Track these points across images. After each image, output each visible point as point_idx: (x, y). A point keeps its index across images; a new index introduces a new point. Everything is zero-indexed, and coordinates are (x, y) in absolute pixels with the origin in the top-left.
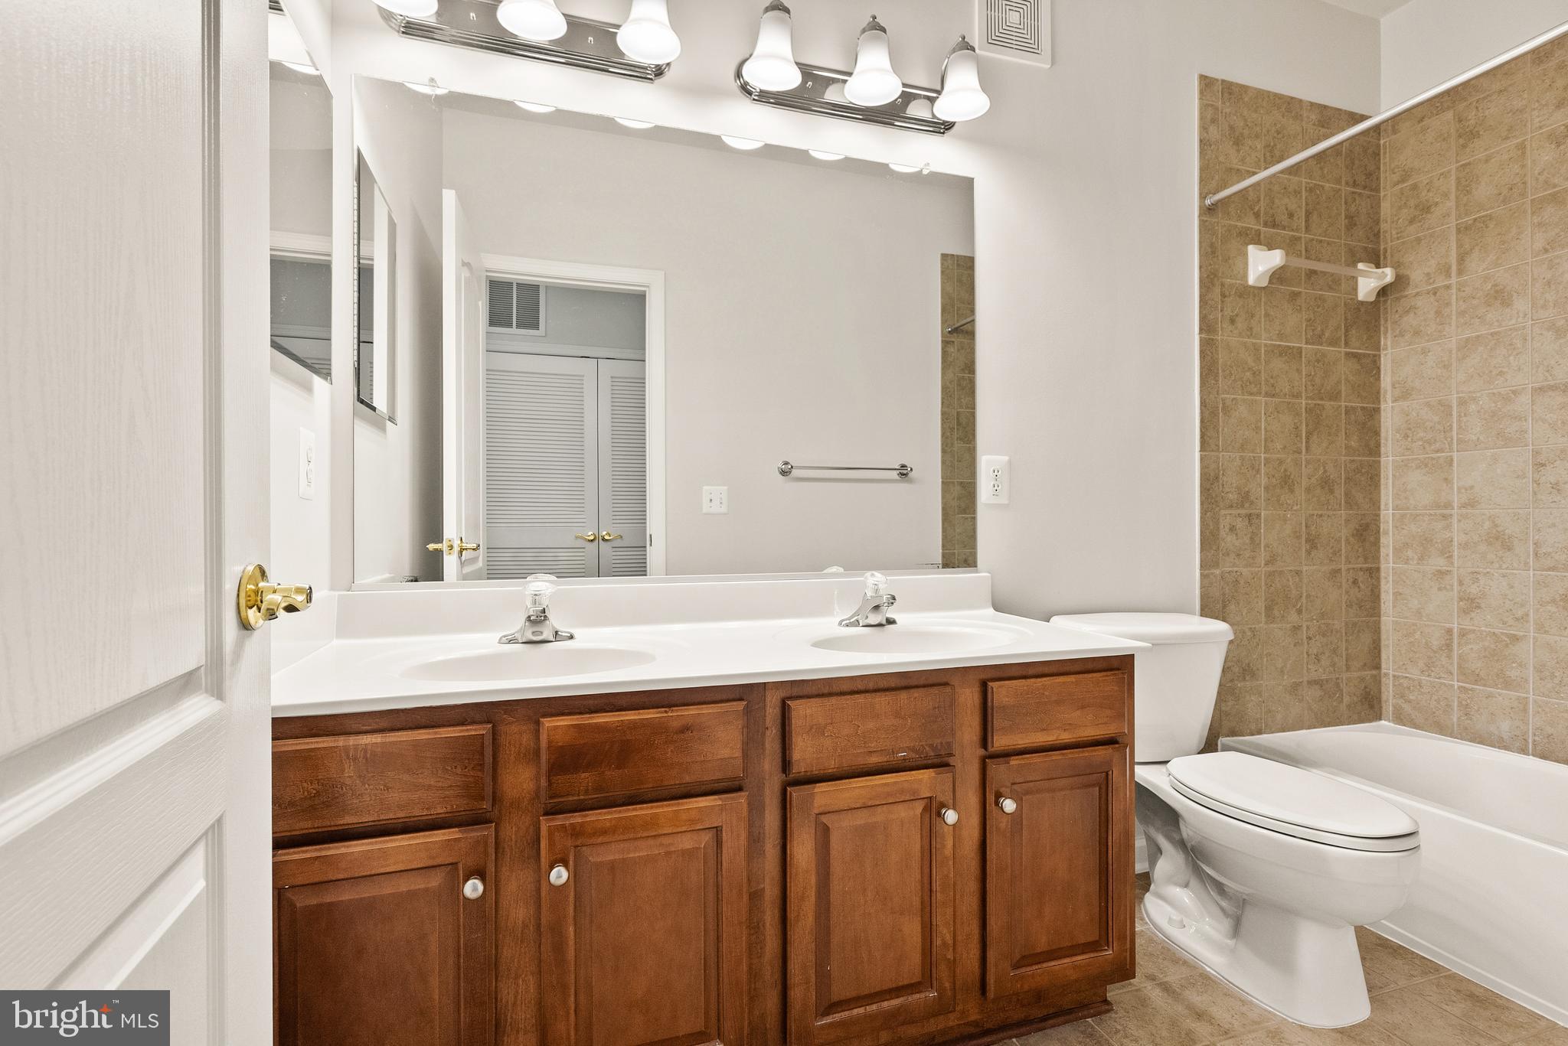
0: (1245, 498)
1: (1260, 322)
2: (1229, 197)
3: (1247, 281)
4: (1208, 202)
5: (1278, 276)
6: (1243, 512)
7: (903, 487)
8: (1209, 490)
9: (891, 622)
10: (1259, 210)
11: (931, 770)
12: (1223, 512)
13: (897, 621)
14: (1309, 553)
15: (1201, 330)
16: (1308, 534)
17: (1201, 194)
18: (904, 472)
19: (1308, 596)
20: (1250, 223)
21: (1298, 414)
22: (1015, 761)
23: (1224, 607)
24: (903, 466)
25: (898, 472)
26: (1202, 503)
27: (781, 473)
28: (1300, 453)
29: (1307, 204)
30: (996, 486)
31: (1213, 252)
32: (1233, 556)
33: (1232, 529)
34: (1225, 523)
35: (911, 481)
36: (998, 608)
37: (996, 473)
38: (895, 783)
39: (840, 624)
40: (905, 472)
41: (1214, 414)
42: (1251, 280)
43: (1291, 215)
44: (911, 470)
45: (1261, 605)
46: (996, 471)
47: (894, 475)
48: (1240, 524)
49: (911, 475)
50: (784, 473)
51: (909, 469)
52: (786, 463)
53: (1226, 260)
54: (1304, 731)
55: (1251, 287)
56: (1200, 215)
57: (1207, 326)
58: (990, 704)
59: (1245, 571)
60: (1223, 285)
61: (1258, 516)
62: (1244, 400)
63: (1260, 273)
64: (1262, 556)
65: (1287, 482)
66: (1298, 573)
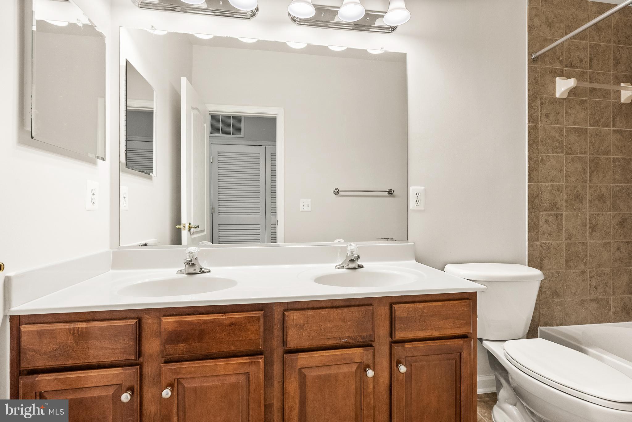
0: (554, 206)
1: (563, 116)
2: (544, 53)
3: (555, 96)
4: (533, 57)
5: (573, 92)
6: (553, 213)
7: (391, 199)
8: (533, 202)
9: (360, 267)
10: (563, 59)
11: (361, 348)
12: (541, 213)
13: (364, 267)
14: (591, 233)
15: (529, 122)
16: (591, 224)
17: (529, 53)
18: (391, 193)
19: (590, 256)
20: (557, 66)
21: (585, 163)
22: (407, 345)
23: (542, 261)
25: (388, 192)
26: (529, 209)
27: (334, 194)
28: (586, 182)
29: (590, 55)
30: (418, 201)
31: (536, 82)
32: (546, 235)
33: (547, 221)
34: (542, 218)
35: (394, 196)
36: (417, 260)
37: (418, 195)
38: (341, 354)
39: (336, 267)
41: (536, 163)
42: (558, 95)
43: (581, 61)
45: (563, 260)
46: (418, 194)
47: (386, 194)
48: (551, 219)
49: (394, 193)
50: (336, 193)
52: (337, 189)
53: (543, 85)
54: (588, 325)
55: (558, 98)
56: (529, 64)
57: (532, 119)
58: (393, 316)
59: (554, 243)
60: (541, 98)
61: (562, 215)
62: (553, 156)
63: (562, 91)
64: (564, 235)
65: (578, 197)
66: (585, 244)
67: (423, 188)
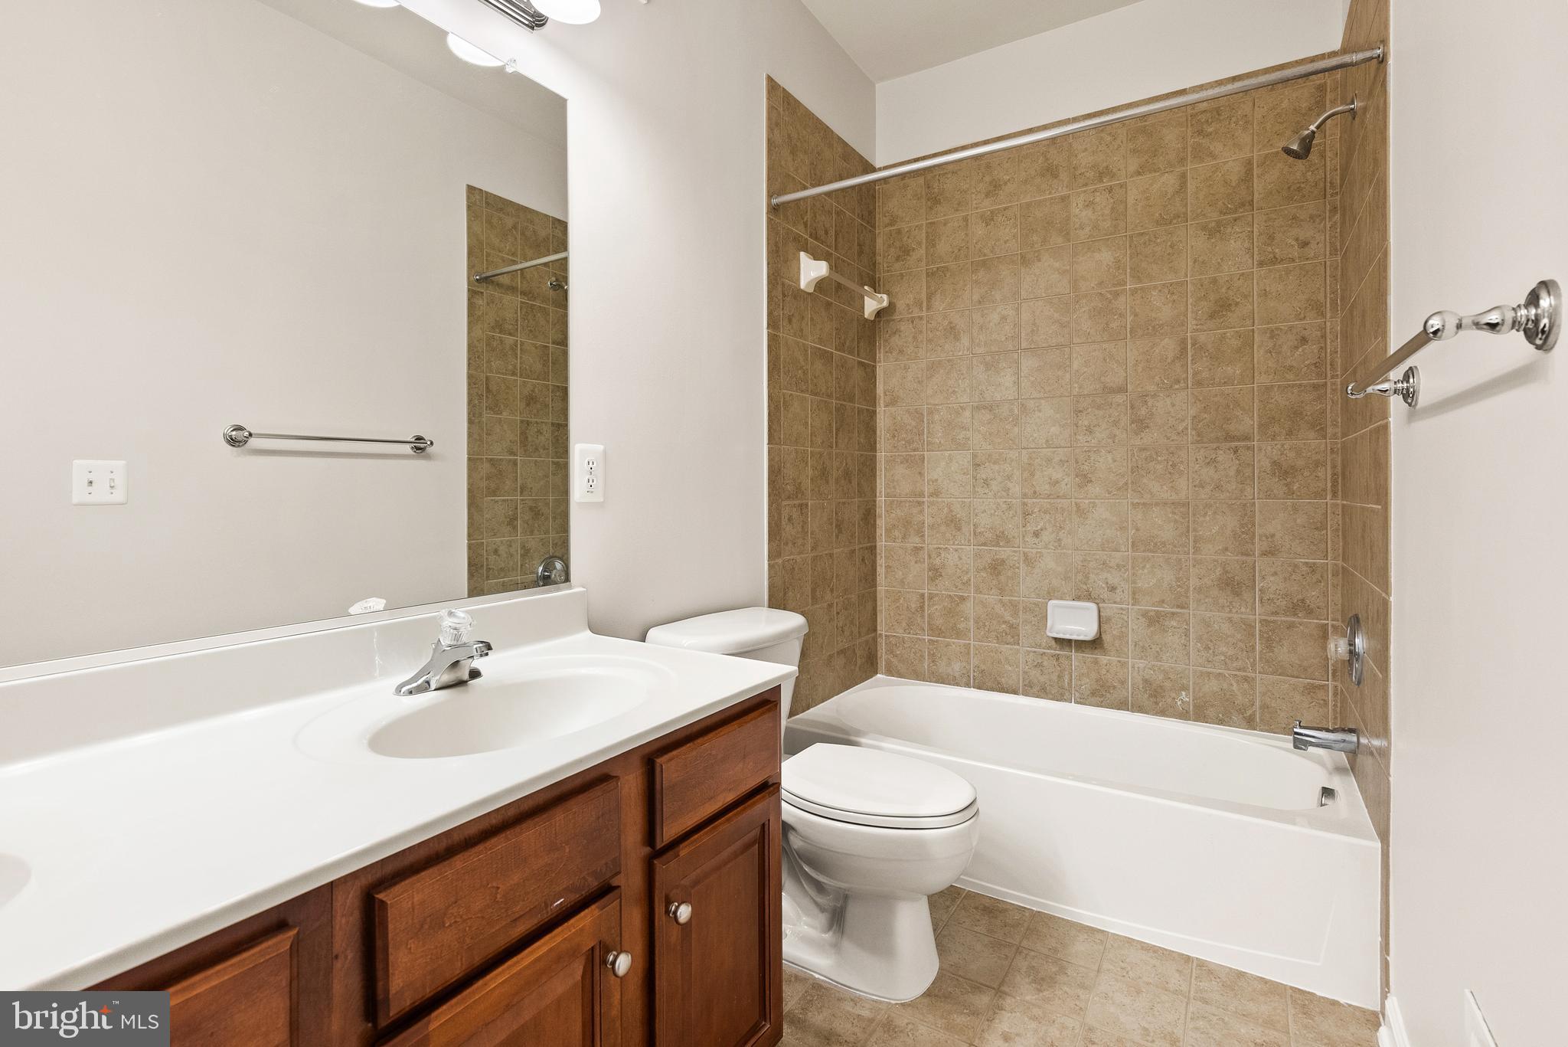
0: (799, 490)
1: (807, 324)
2: (788, 203)
3: (799, 285)
4: (774, 201)
5: (821, 284)
6: (797, 502)
7: (419, 464)
8: (774, 482)
9: (475, 674)
10: (807, 221)
11: (593, 907)
12: (785, 503)
13: (482, 673)
14: (837, 537)
15: (768, 328)
16: (837, 520)
17: (768, 192)
18: (420, 446)
19: (837, 575)
20: (799, 230)
21: (831, 412)
23: (785, 594)
24: (419, 438)
25: (413, 445)
26: (769, 496)
27: (228, 442)
28: (832, 447)
29: (836, 226)
30: (591, 481)
31: (777, 252)
32: (790, 544)
33: (790, 519)
34: (785, 513)
35: (429, 457)
36: (595, 629)
37: (591, 465)
38: (551, 950)
39: (398, 690)
40: (422, 445)
41: (777, 408)
42: (803, 286)
43: (826, 233)
44: (432, 443)
45: (808, 589)
46: (591, 463)
47: (407, 449)
48: (795, 514)
49: (429, 450)
50: (233, 442)
51: (429, 443)
52: (239, 428)
53: (786, 261)
55: (802, 291)
56: (768, 213)
57: (773, 323)
58: (658, 787)
59: (798, 558)
60: (783, 284)
61: (807, 505)
62: (797, 396)
63: (812, 278)
64: (810, 541)
65: (823, 474)
66: (831, 555)
67: (601, 447)
